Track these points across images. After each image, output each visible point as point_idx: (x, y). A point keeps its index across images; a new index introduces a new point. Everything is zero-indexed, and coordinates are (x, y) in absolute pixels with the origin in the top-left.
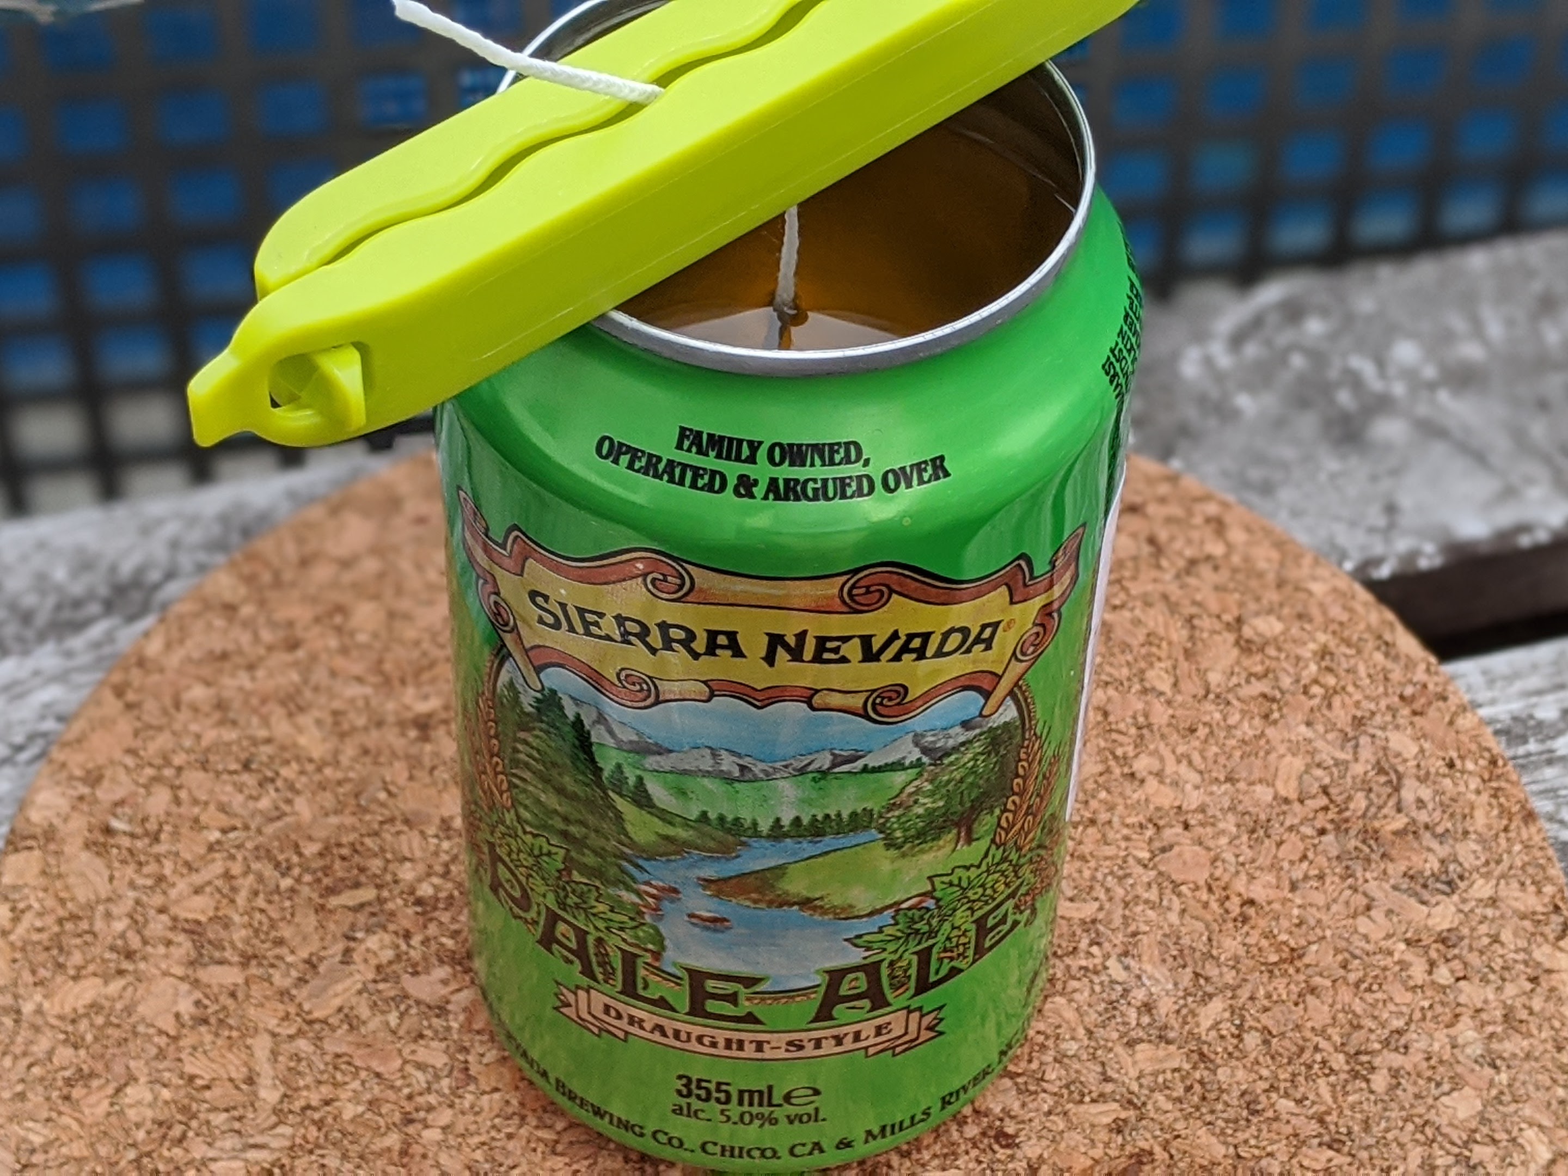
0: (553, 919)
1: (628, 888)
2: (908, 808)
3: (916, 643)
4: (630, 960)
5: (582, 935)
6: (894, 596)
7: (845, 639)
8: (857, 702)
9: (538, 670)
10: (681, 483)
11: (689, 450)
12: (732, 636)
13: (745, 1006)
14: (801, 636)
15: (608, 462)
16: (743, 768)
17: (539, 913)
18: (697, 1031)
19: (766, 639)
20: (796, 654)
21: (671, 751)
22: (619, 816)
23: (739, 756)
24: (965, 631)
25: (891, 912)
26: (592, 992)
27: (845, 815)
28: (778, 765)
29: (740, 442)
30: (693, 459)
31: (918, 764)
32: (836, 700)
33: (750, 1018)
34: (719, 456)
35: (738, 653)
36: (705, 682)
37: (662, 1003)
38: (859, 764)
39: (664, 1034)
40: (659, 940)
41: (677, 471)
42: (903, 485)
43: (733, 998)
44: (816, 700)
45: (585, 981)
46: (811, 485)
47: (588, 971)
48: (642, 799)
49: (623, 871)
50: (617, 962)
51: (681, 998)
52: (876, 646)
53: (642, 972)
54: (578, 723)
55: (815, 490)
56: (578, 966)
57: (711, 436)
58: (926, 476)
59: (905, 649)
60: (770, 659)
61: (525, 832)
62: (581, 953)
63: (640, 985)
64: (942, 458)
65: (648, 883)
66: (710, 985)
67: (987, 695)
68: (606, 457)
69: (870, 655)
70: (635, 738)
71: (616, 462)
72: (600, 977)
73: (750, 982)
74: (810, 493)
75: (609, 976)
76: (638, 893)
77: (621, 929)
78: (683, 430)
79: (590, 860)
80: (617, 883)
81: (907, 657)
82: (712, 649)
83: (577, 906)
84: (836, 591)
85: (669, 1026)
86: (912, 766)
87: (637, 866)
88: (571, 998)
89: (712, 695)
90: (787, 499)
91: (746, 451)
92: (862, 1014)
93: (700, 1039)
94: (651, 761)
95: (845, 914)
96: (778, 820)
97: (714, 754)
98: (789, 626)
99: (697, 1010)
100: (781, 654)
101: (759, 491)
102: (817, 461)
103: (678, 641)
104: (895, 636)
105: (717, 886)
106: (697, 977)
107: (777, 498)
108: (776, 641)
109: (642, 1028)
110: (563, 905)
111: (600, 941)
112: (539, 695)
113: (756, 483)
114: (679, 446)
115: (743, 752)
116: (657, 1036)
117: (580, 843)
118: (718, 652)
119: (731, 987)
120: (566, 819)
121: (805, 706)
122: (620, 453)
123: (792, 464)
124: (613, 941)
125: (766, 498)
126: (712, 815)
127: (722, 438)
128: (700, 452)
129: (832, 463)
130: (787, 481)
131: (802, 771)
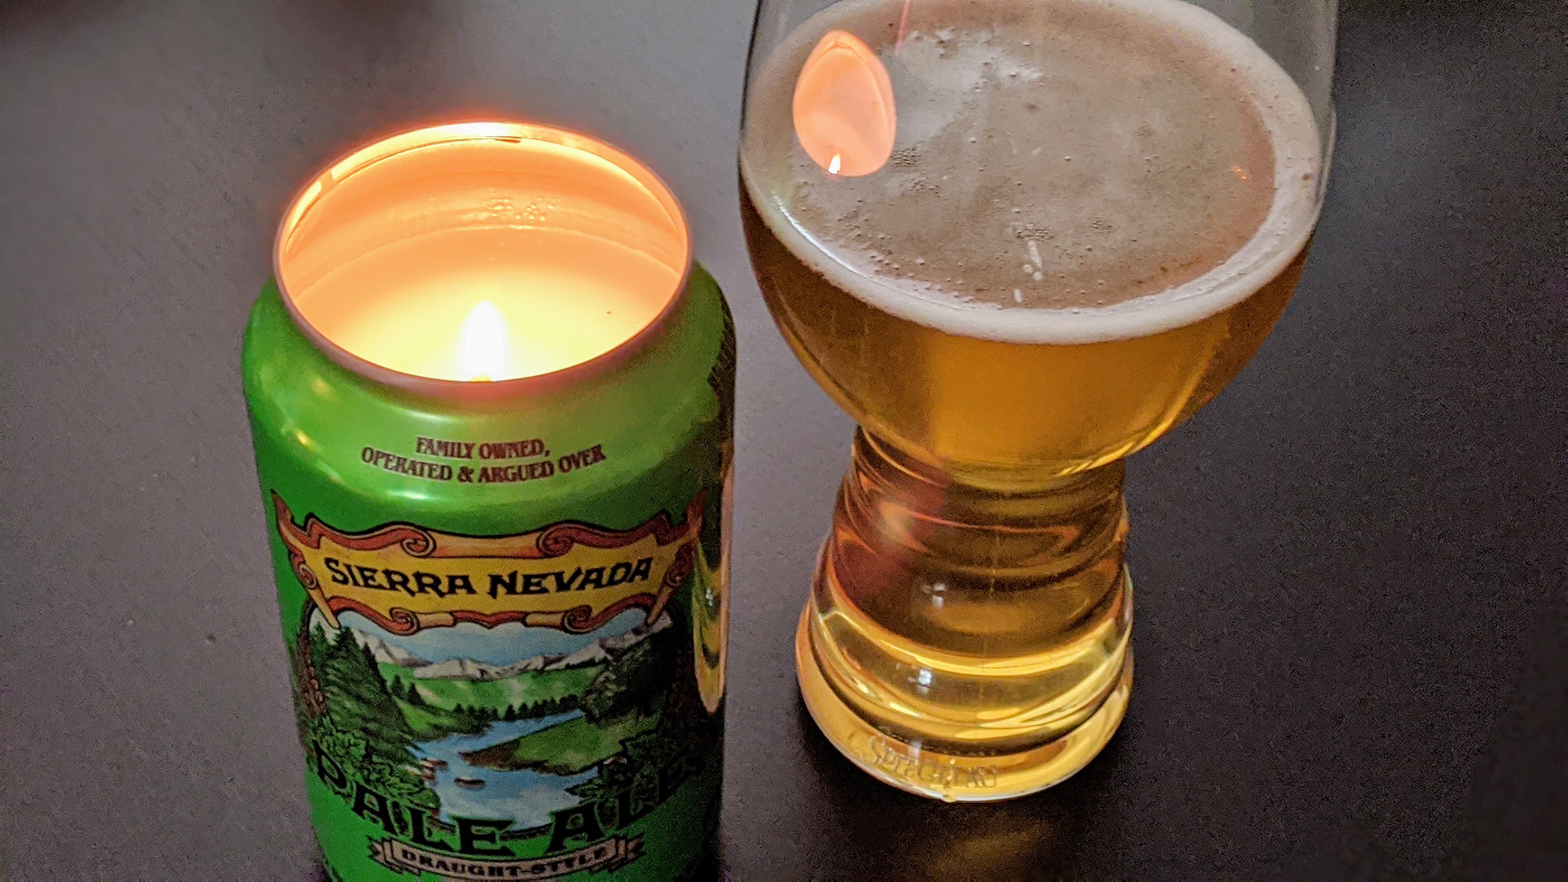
0: (361, 791)
1: (412, 764)
3: (594, 576)
4: (417, 816)
6: (576, 545)
7: (544, 576)
8: (556, 619)
9: (336, 613)
10: (421, 474)
11: (425, 452)
12: (465, 579)
13: (500, 843)
14: (513, 576)
15: (371, 464)
16: (483, 672)
17: (352, 788)
18: (468, 863)
19: (489, 580)
20: (511, 589)
21: (431, 663)
22: (400, 712)
23: (479, 662)
25: (596, 768)
26: (394, 843)
27: (557, 699)
28: (507, 667)
29: (459, 444)
30: (430, 458)
31: (605, 661)
32: (540, 619)
33: (505, 851)
34: (446, 455)
35: (471, 591)
36: (451, 613)
38: (562, 664)
39: (445, 867)
40: (437, 800)
41: (418, 467)
42: (573, 466)
43: (491, 838)
44: (529, 620)
45: (387, 835)
46: (510, 471)
47: (389, 827)
48: (414, 699)
49: (407, 752)
50: (408, 817)
51: (454, 841)
52: (566, 578)
53: (426, 824)
54: (367, 649)
55: (514, 474)
56: (381, 823)
57: (439, 443)
58: (589, 460)
59: (586, 581)
60: (493, 593)
61: (338, 731)
62: (383, 813)
63: (426, 833)
64: (599, 447)
65: (425, 760)
66: (474, 829)
67: (648, 610)
68: (369, 461)
69: (562, 586)
70: (406, 656)
71: (375, 463)
72: (397, 830)
73: (501, 824)
74: (510, 477)
75: (404, 828)
76: (420, 768)
77: (410, 794)
78: (420, 439)
79: (384, 746)
81: (589, 587)
82: (452, 589)
83: (378, 780)
84: (534, 542)
85: (449, 861)
86: (599, 663)
88: (379, 848)
89: (456, 621)
90: (494, 480)
91: (464, 452)
92: (583, 843)
93: (471, 869)
94: (419, 672)
95: (565, 771)
96: (511, 707)
97: (462, 663)
98: (503, 569)
99: (467, 847)
100: (501, 589)
101: (475, 477)
102: (514, 454)
103: (429, 586)
104: (578, 572)
105: (473, 757)
106: (465, 824)
107: (488, 480)
108: (496, 580)
109: (431, 865)
110: (367, 780)
111: (395, 805)
112: (338, 632)
113: (472, 471)
114: (419, 451)
115: (482, 660)
118: (458, 591)
119: (489, 830)
120: (364, 719)
121: (519, 625)
122: (378, 458)
123: (497, 457)
124: (404, 802)
125: (480, 480)
126: (465, 707)
127: (446, 444)
128: (433, 453)
129: (524, 455)
130: (493, 469)
131: (524, 671)
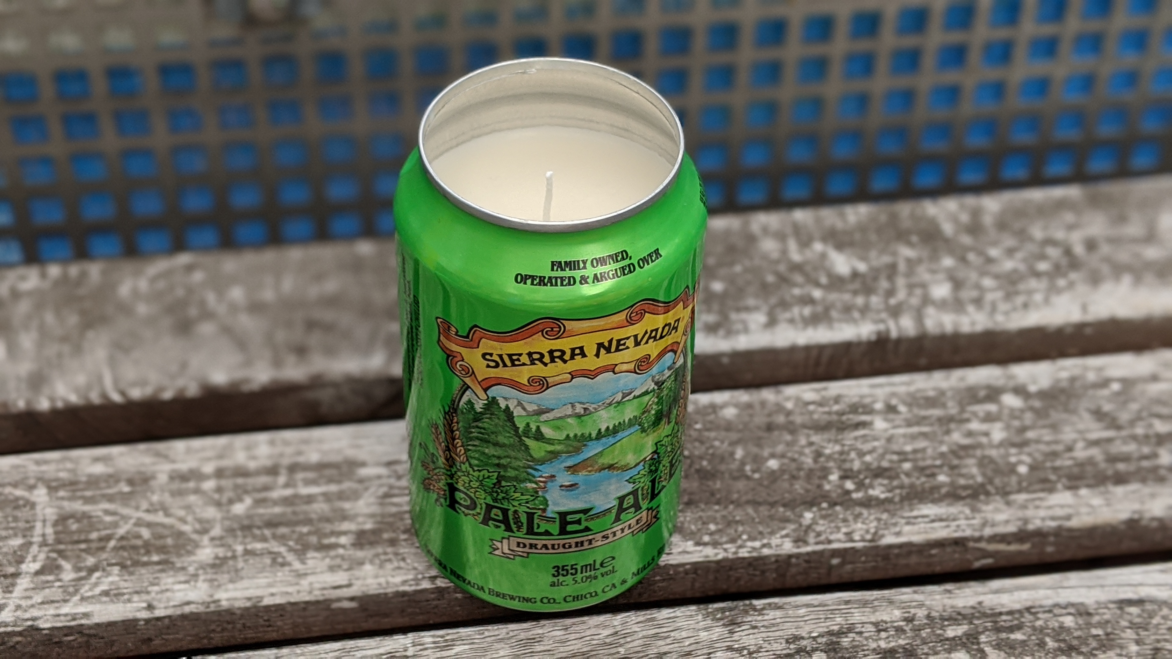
0: (489, 508)
1: (531, 481)
2: (649, 412)
3: (653, 334)
4: (530, 516)
5: (505, 512)
6: (646, 314)
7: (628, 338)
8: (631, 366)
9: (486, 390)
10: (556, 285)
11: (557, 270)
12: (581, 348)
13: (584, 524)
14: (610, 342)
15: (522, 284)
16: (585, 409)
19: (596, 346)
20: (608, 350)
21: (553, 410)
23: (583, 403)
24: (670, 324)
26: (511, 538)
29: (578, 261)
30: (560, 273)
31: (654, 390)
32: (624, 367)
33: (587, 529)
34: (570, 270)
35: (584, 355)
36: (570, 373)
37: (547, 533)
38: (632, 395)
39: (547, 548)
41: (554, 281)
42: (646, 264)
43: (579, 522)
44: (617, 369)
46: (611, 273)
47: (509, 529)
48: (539, 436)
49: (528, 474)
50: (524, 519)
51: (555, 529)
52: (639, 338)
53: (536, 521)
55: (613, 274)
56: (503, 527)
57: (566, 262)
58: (653, 258)
59: (650, 338)
60: (597, 355)
62: (505, 521)
63: (536, 526)
64: (658, 249)
66: (569, 518)
67: (675, 352)
68: (520, 283)
69: (637, 344)
70: (536, 408)
71: (525, 283)
72: (515, 529)
73: (585, 511)
74: (611, 276)
75: (519, 528)
76: (536, 483)
78: (552, 262)
79: (511, 473)
80: (524, 481)
81: (650, 341)
82: (572, 358)
83: (504, 498)
84: (625, 317)
85: (549, 543)
86: (651, 392)
87: (536, 470)
88: (499, 545)
89: (572, 378)
90: (602, 280)
91: (582, 265)
92: (632, 515)
93: (564, 546)
94: (544, 417)
95: (626, 468)
97: (573, 406)
98: (604, 338)
99: (563, 531)
100: (603, 352)
101: (590, 280)
102: (612, 262)
103: (557, 357)
104: (646, 332)
105: (573, 469)
106: (563, 515)
107: (598, 281)
108: (600, 345)
109: (536, 548)
110: (495, 500)
111: (516, 512)
112: (486, 402)
113: (588, 277)
114: (552, 270)
115: (585, 401)
116: (544, 551)
117: (505, 467)
118: (576, 357)
119: (577, 516)
120: (499, 458)
121: (611, 373)
122: (526, 279)
123: (602, 265)
124: (522, 509)
125: (593, 282)
126: (572, 435)
127: (570, 262)
128: (562, 270)
129: (617, 261)
130: (601, 274)
131: (610, 404)
